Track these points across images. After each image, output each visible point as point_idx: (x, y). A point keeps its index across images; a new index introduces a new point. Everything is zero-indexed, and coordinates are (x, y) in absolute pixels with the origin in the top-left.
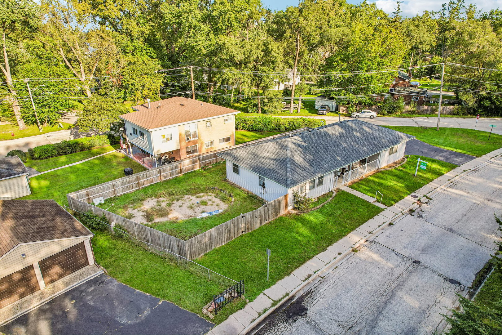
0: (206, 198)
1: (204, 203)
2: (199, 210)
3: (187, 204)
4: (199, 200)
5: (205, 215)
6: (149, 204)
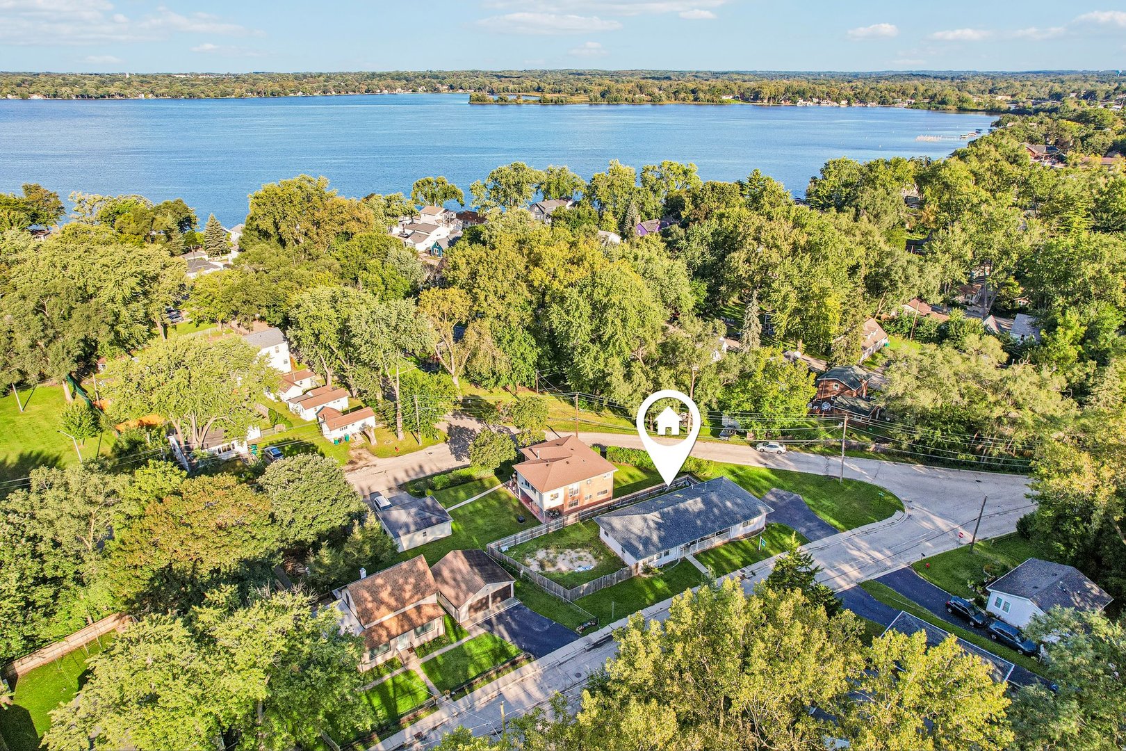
0: (582, 554)
1: (580, 558)
2: (576, 564)
3: (568, 558)
4: (577, 555)
5: (581, 569)
6: (541, 554)
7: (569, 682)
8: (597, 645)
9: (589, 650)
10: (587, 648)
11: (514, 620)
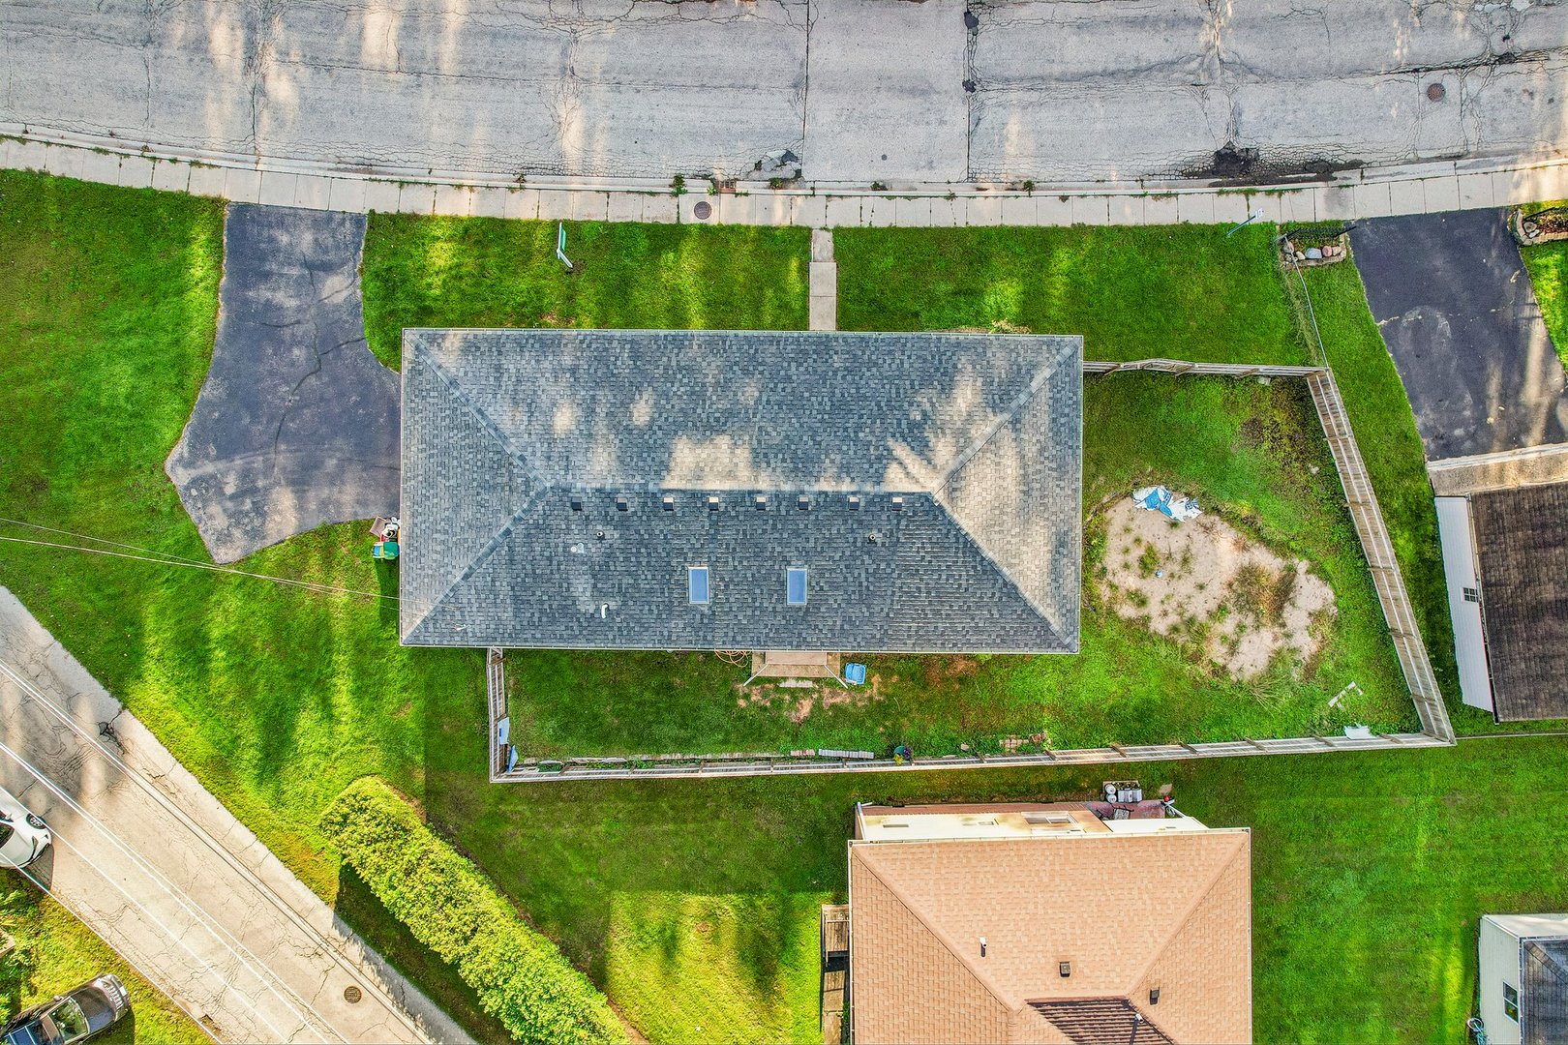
1: (1147, 565)
4: (1147, 588)
7: (1473, 83)
8: (1322, 170)
9: (1354, 165)
10: (1354, 176)
11: (1480, 399)
